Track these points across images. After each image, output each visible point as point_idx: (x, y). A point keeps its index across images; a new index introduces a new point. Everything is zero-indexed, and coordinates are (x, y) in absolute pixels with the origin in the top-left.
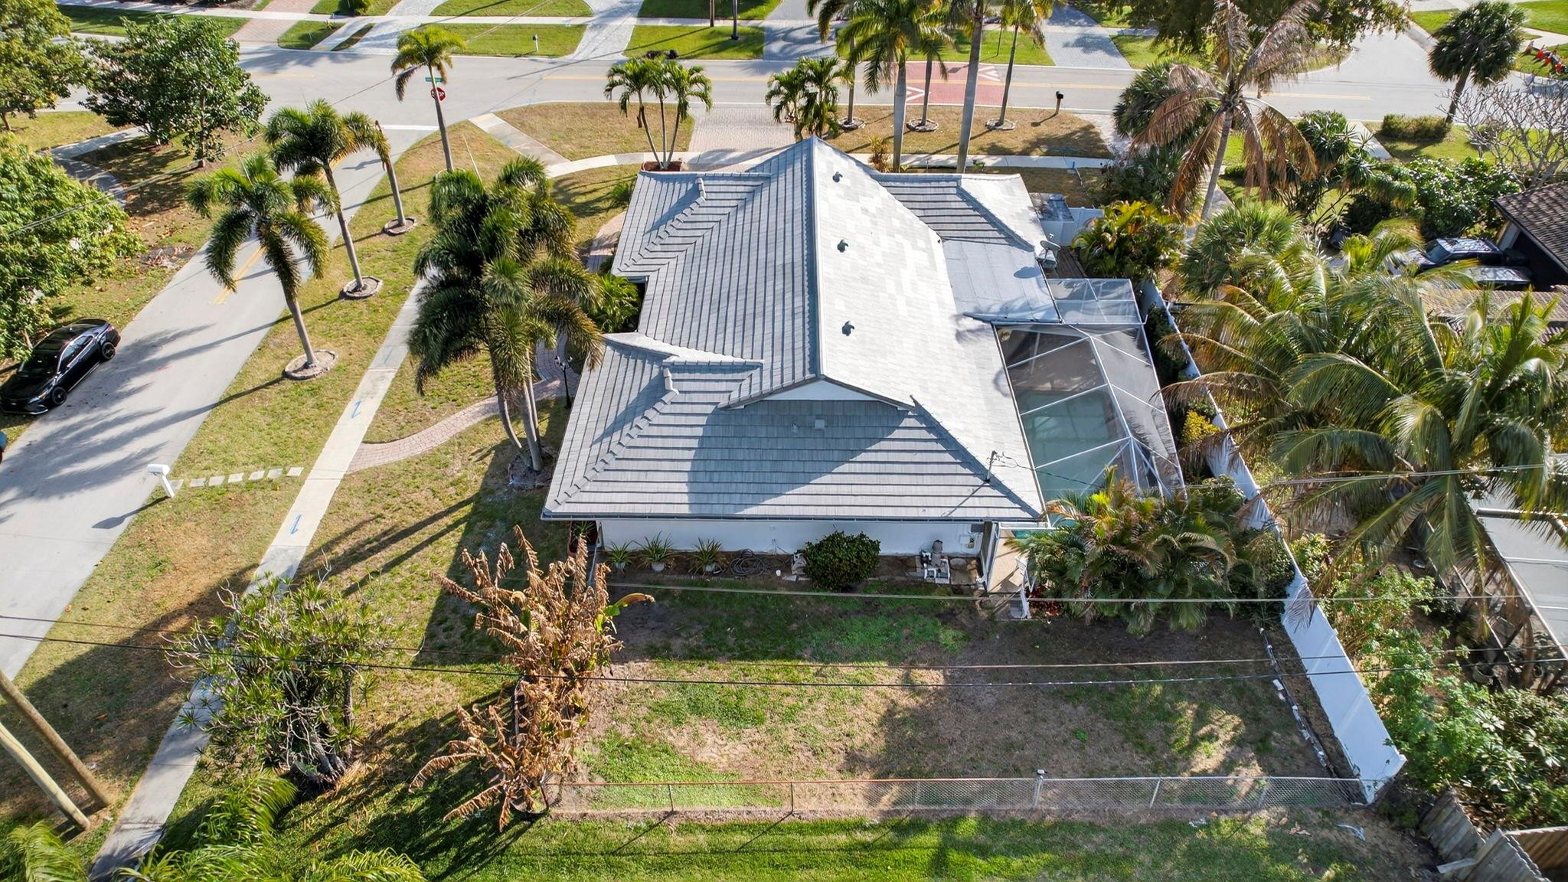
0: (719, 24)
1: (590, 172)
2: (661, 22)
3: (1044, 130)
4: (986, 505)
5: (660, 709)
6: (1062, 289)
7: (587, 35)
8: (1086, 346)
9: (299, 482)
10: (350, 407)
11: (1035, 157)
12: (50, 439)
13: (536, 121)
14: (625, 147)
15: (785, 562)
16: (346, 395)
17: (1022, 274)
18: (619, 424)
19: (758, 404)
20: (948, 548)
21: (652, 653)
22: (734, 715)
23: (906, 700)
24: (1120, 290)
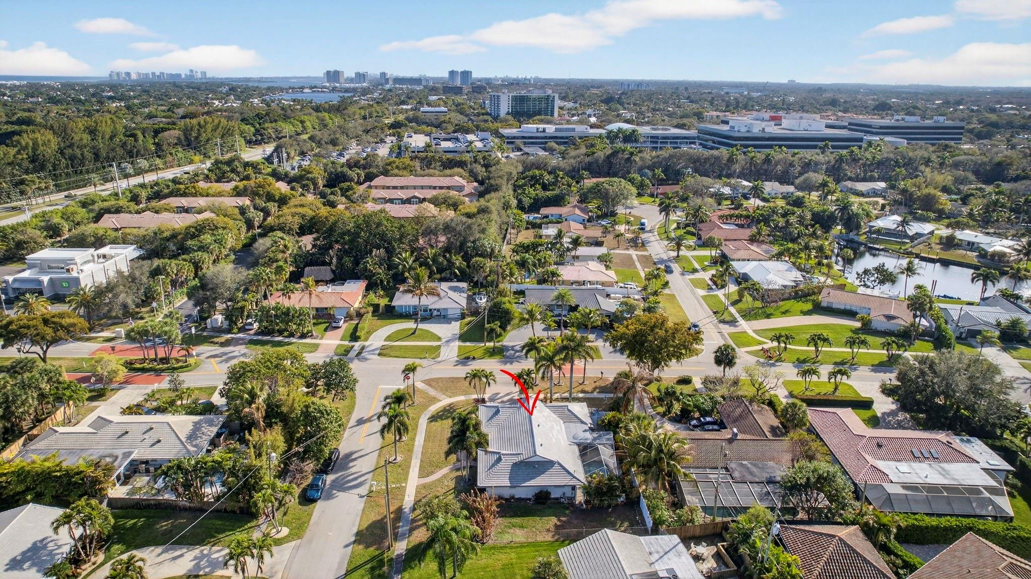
0: (488, 344)
1: (458, 402)
2: (468, 344)
3: (597, 384)
4: (573, 482)
5: (506, 526)
6: (595, 435)
7: (443, 350)
8: (597, 449)
9: (405, 487)
10: (411, 470)
11: (595, 394)
12: (337, 478)
13: (434, 384)
14: (465, 393)
15: (530, 499)
16: (409, 467)
17: (585, 431)
18: (491, 468)
19: (521, 462)
20: (567, 495)
21: (502, 517)
22: (522, 527)
23: (558, 523)
24: (608, 437)
